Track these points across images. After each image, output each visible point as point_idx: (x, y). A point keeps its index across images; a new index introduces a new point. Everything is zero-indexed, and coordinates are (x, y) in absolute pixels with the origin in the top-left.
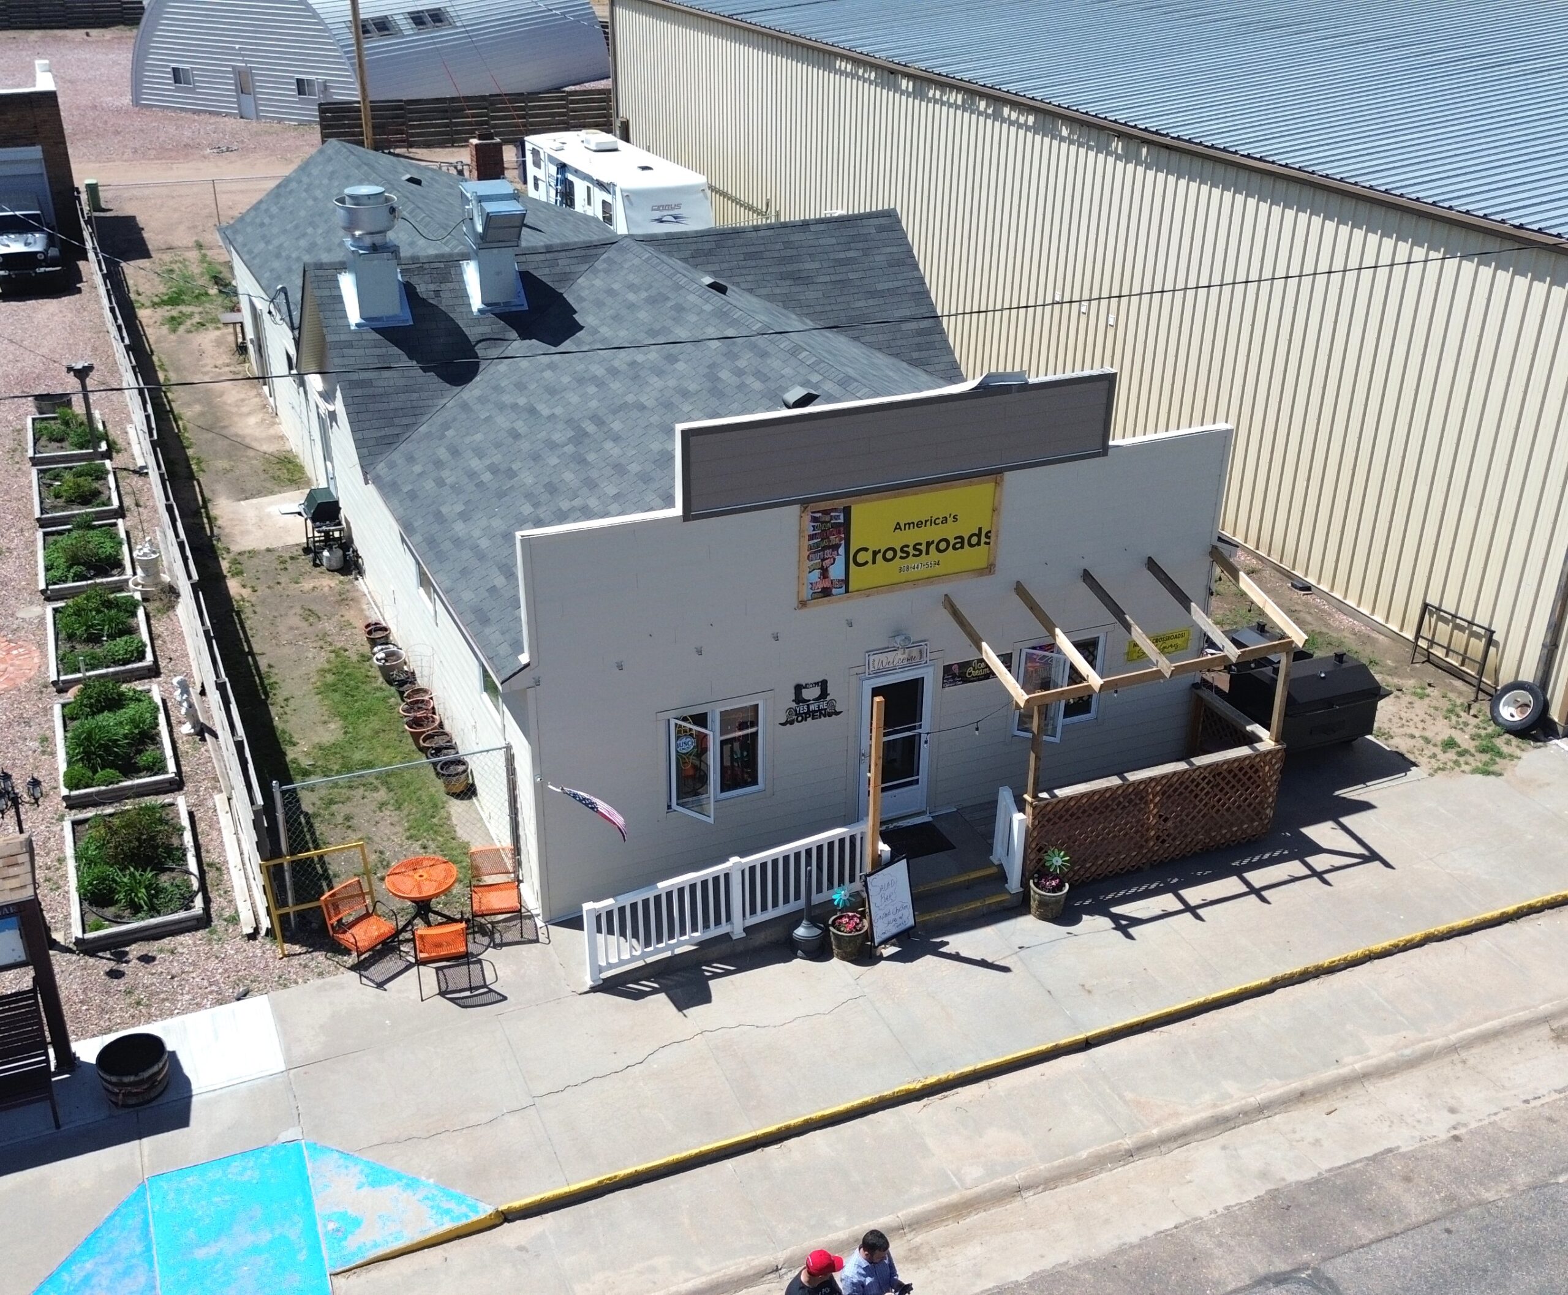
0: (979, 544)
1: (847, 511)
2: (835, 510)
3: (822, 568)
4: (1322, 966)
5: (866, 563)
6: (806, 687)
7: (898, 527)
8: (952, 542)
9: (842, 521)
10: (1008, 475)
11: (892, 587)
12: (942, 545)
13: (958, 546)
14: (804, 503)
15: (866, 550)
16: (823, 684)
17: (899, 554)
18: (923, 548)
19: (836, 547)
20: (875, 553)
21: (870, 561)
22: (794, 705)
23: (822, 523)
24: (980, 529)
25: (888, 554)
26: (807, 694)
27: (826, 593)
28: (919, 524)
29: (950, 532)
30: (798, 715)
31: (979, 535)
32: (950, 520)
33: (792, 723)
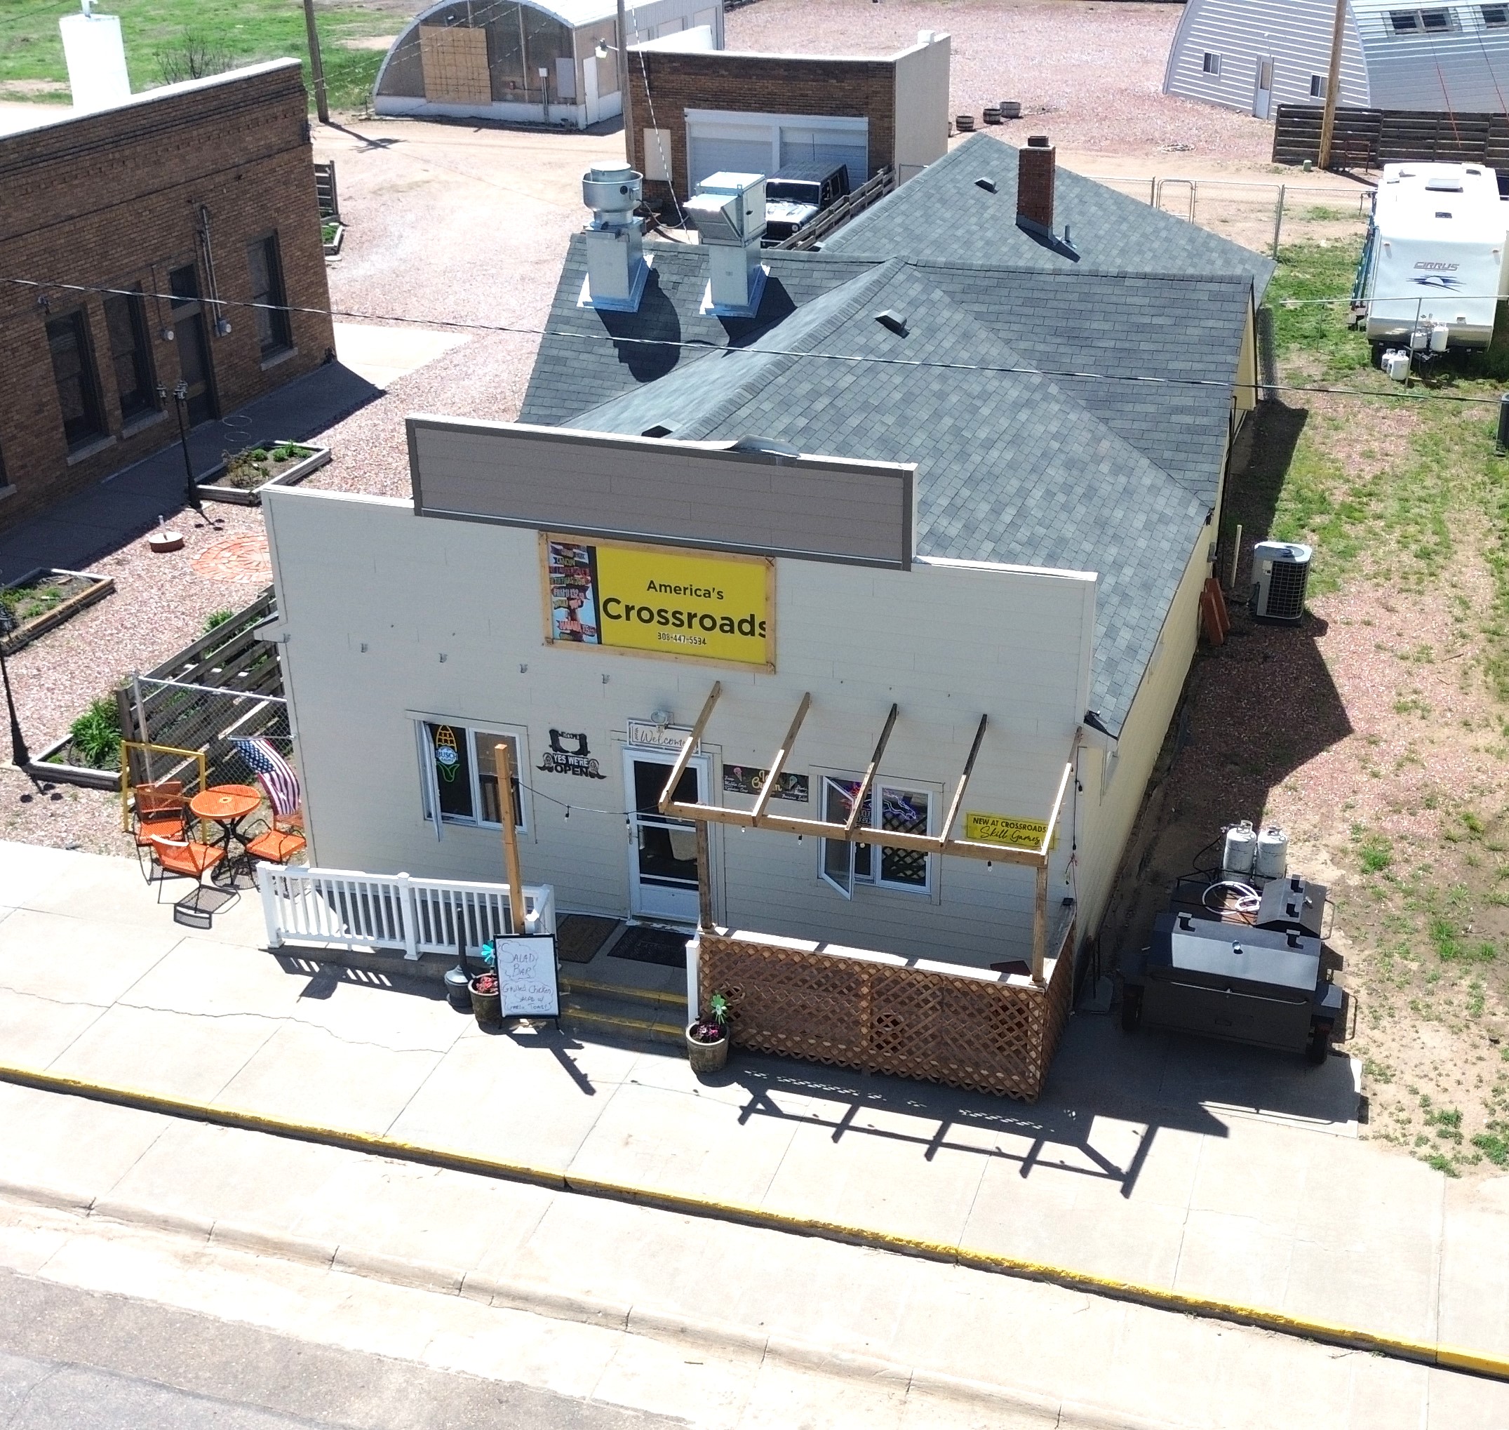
0: (752, 633)
1: (591, 551)
2: (578, 547)
3: (569, 607)
4: (883, 1238)
5: (618, 617)
6: (562, 735)
7: (652, 586)
8: (719, 622)
9: (586, 560)
10: (781, 562)
11: (650, 652)
12: (708, 623)
13: (726, 628)
14: (543, 529)
15: (618, 602)
16: (582, 739)
17: (656, 618)
18: (685, 618)
19: (583, 589)
20: (629, 609)
21: (624, 615)
22: (551, 751)
23: (565, 557)
24: (752, 616)
25: (646, 615)
26: (564, 743)
27: (576, 636)
28: (677, 590)
29: (717, 609)
30: (558, 764)
31: (752, 623)
32: (714, 595)
33: (550, 770)
